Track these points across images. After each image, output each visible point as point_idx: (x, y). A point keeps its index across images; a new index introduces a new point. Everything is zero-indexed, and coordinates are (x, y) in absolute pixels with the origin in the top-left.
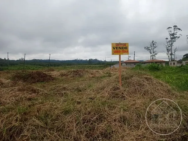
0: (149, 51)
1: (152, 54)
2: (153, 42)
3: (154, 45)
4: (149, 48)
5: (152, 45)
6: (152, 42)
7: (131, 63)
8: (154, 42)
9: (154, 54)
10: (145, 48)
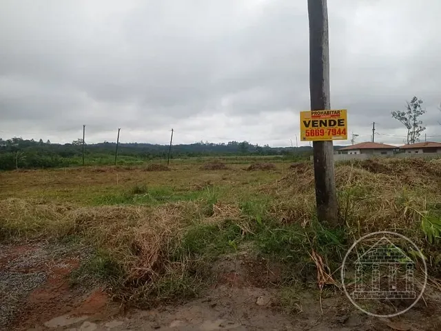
0: (404, 121)
1: (411, 130)
2: (415, 99)
3: (418, 109)
4: (403, 114)
5: (412, 108)
6: (413, 102)
7: (374, 151)
8: (417, 101)
9: (416, 130)
10: (394, 114)
